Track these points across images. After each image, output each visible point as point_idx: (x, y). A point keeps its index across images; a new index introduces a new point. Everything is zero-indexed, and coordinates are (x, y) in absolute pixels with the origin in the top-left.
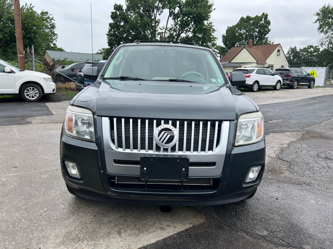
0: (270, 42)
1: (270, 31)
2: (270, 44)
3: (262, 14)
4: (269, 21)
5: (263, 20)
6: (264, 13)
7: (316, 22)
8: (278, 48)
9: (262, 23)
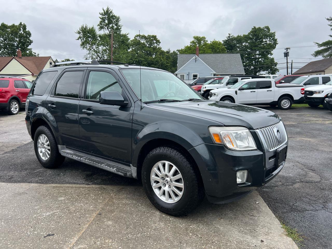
0: (35, 53)
1: (32, 42)
2: (35, 56)
3: (19, 23)
4: (30, 32)
5: (22, 30)
6: (21, 23)
7: (78, 39)
8: (50, 61)
9: (21, 33)
